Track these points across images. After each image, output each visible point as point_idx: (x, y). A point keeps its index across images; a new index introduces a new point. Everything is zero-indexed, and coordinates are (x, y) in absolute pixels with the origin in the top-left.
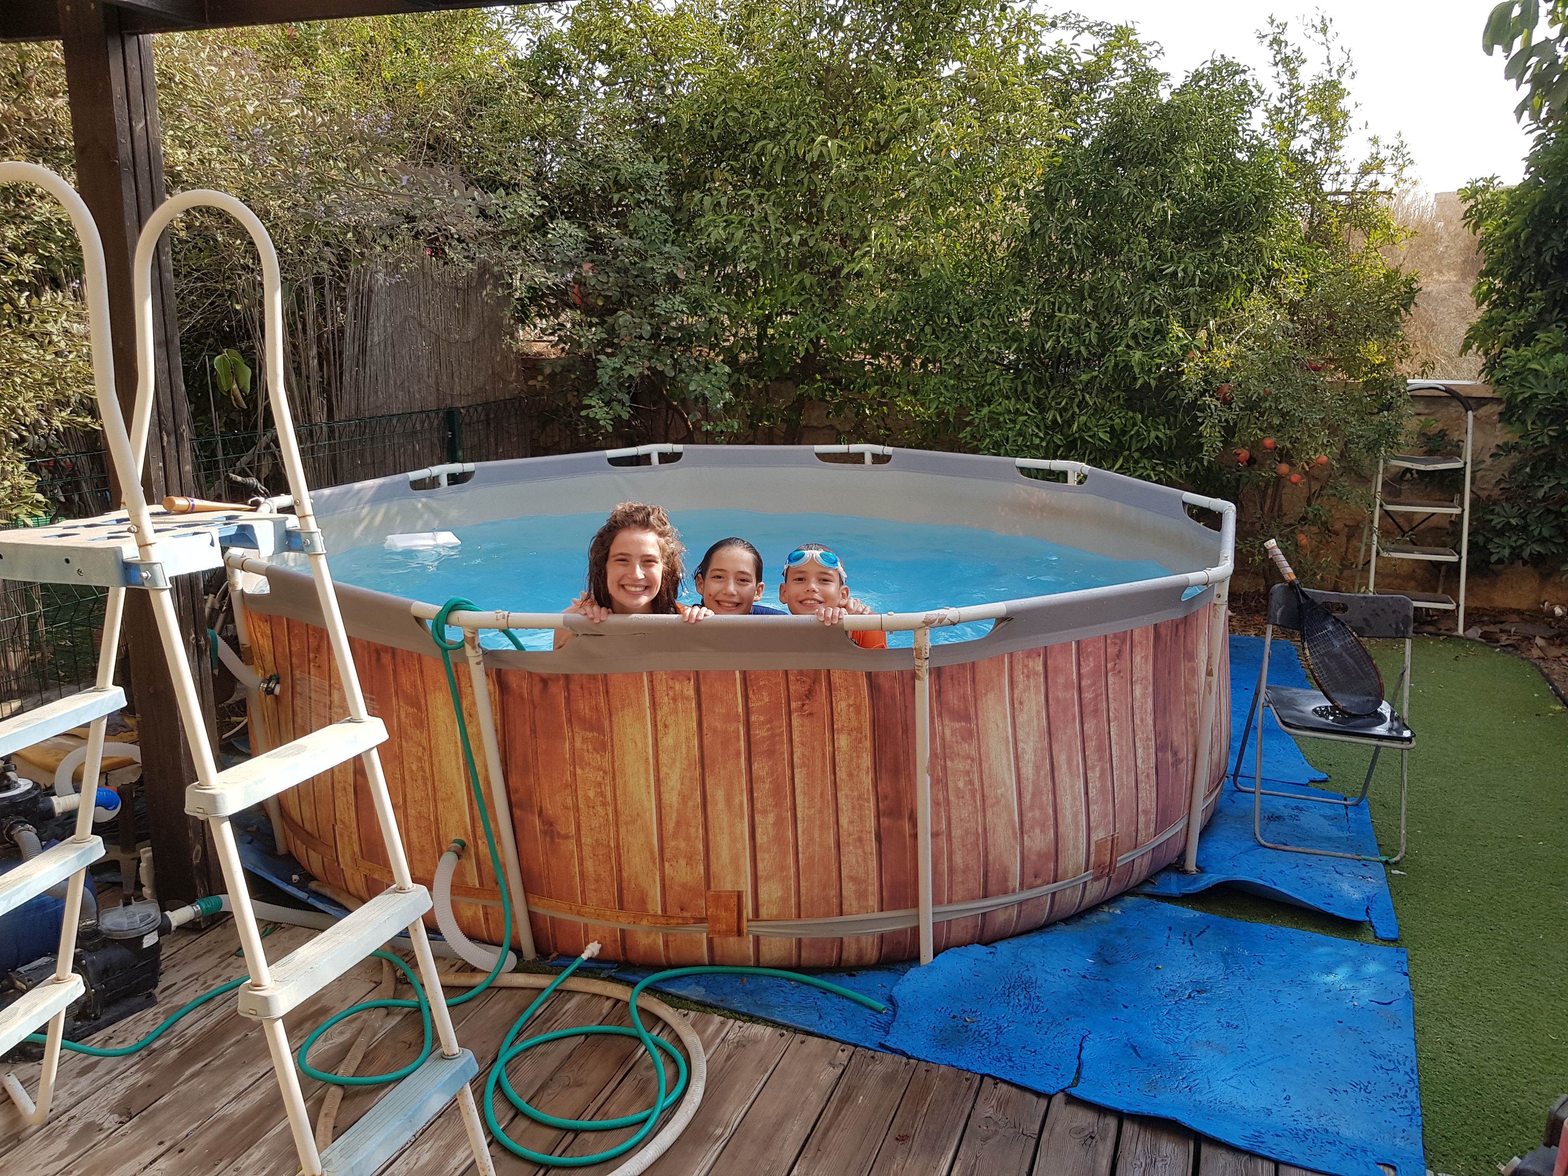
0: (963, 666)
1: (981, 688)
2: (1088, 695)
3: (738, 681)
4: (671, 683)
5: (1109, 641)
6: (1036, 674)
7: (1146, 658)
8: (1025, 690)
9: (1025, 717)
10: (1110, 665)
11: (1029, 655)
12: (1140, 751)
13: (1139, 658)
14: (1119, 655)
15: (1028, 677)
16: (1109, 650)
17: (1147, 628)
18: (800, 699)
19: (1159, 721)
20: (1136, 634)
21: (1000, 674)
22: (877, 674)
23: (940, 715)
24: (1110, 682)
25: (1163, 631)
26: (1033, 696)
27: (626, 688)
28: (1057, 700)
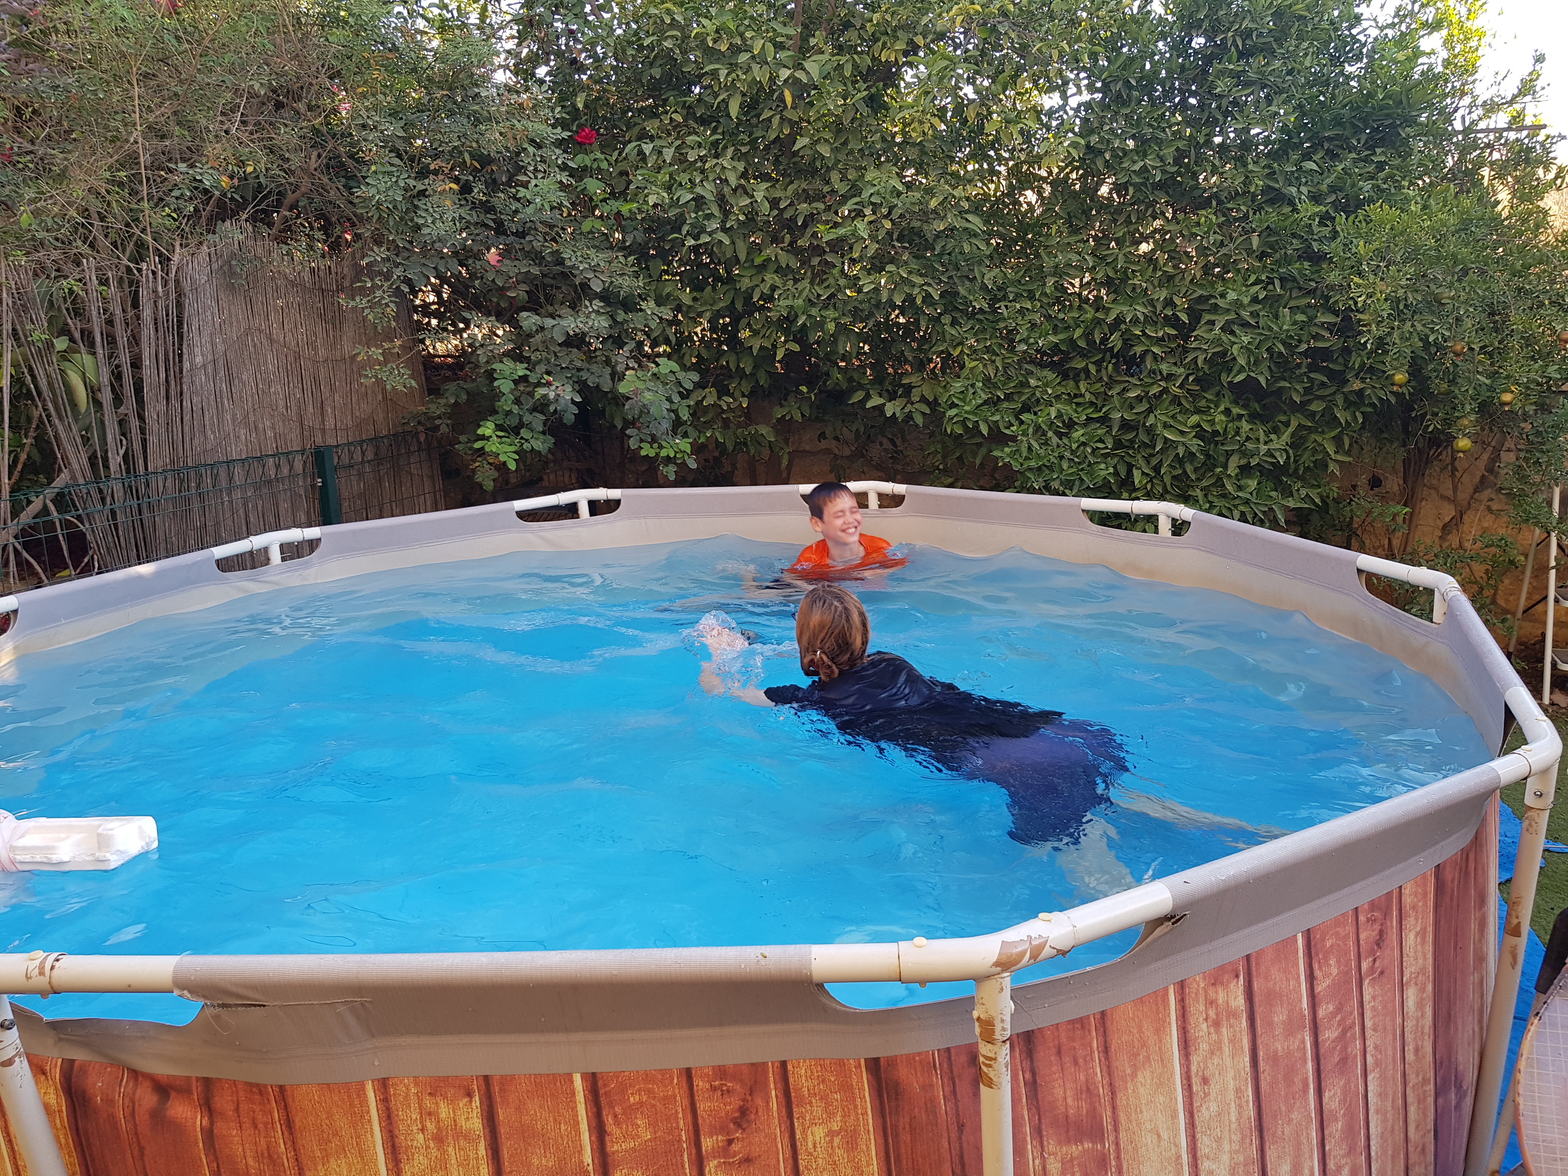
0: (1082, 1022)
1: (1123, 1063)
2: (1329, 1035)
3: (580, 1097)
4: (428, 1102)
5: (1362, 918)
6: (1233, 1014)
7: (1422, 933)
8: (1212, 1053)
9: (1213, 1107)
10: (1365, 966)
11: (1217, 978)
12: (1412, 1110)
13: (1412, 936)
14: (1380, 941)
15: (1217, 1024)
16: (1362, 936)
17: (1424, 876)
18: (722, 1129)
19: (1440, 1041)
20: (1406, 892)
21: (1160, 1028)
22: (892, 1062)
23: (1038, 1132)
24: (1367, 997)
25: (1449, 875)
26: (1228, 1061)
27: (330, 1116)
28: (1274, 1059)
